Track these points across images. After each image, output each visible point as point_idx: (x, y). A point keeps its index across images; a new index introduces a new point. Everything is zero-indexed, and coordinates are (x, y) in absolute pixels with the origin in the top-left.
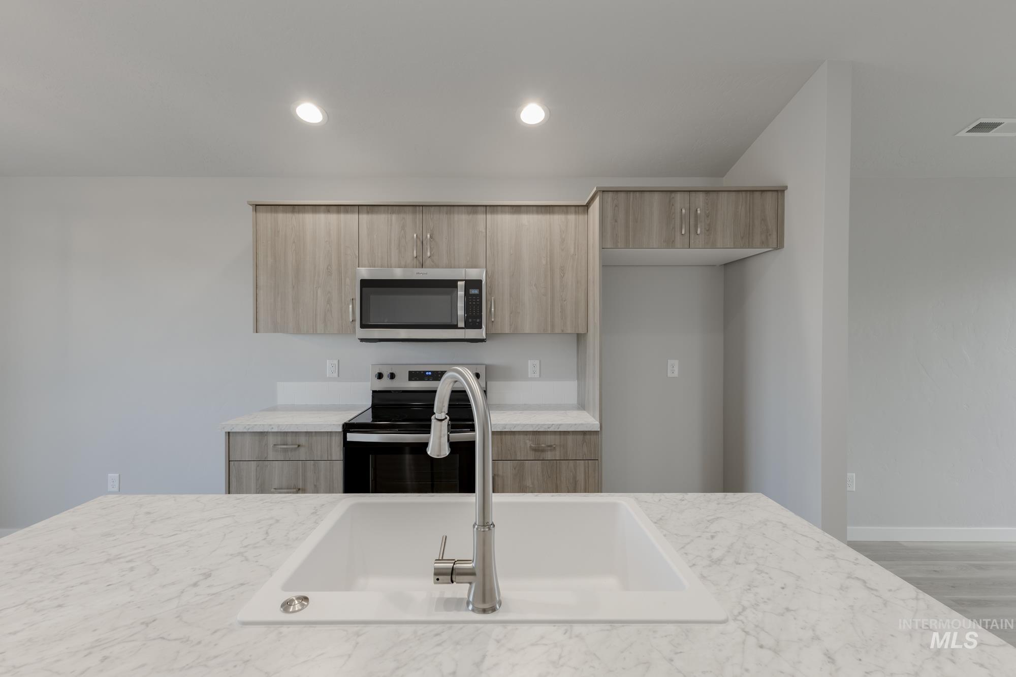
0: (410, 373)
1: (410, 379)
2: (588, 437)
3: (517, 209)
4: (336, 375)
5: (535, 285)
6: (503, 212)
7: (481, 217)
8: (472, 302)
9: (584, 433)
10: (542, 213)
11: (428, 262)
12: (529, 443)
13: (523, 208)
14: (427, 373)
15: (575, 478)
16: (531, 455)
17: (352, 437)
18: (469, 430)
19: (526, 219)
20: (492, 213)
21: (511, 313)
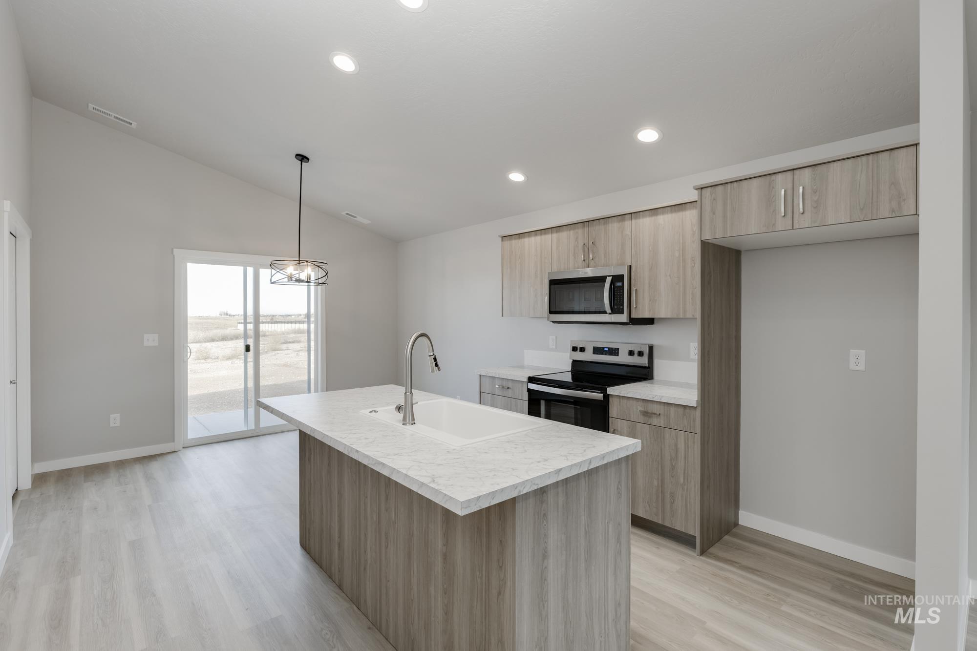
0: (594, 348)
1: (594, 353)
2: (688, 411)
3: (654, 211)
4: (554, 347)
5: (669, 276)
6: (644, 217)
7: (627, 223)
8: (617, 292)
9: (685, 407)
10: (676, 211)
11: (592, 263)
12: (640, 408)
13: (659, 210)
14: (605, 349)
15: (676, 445)
16: (642, 419)
17: (533, 386)
18: (600, 392)
19: (663, 219)
20: (636, 218)
21: (650, 300)
